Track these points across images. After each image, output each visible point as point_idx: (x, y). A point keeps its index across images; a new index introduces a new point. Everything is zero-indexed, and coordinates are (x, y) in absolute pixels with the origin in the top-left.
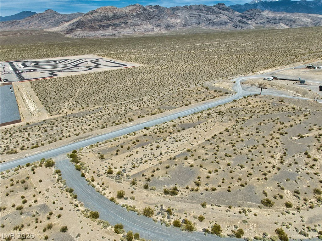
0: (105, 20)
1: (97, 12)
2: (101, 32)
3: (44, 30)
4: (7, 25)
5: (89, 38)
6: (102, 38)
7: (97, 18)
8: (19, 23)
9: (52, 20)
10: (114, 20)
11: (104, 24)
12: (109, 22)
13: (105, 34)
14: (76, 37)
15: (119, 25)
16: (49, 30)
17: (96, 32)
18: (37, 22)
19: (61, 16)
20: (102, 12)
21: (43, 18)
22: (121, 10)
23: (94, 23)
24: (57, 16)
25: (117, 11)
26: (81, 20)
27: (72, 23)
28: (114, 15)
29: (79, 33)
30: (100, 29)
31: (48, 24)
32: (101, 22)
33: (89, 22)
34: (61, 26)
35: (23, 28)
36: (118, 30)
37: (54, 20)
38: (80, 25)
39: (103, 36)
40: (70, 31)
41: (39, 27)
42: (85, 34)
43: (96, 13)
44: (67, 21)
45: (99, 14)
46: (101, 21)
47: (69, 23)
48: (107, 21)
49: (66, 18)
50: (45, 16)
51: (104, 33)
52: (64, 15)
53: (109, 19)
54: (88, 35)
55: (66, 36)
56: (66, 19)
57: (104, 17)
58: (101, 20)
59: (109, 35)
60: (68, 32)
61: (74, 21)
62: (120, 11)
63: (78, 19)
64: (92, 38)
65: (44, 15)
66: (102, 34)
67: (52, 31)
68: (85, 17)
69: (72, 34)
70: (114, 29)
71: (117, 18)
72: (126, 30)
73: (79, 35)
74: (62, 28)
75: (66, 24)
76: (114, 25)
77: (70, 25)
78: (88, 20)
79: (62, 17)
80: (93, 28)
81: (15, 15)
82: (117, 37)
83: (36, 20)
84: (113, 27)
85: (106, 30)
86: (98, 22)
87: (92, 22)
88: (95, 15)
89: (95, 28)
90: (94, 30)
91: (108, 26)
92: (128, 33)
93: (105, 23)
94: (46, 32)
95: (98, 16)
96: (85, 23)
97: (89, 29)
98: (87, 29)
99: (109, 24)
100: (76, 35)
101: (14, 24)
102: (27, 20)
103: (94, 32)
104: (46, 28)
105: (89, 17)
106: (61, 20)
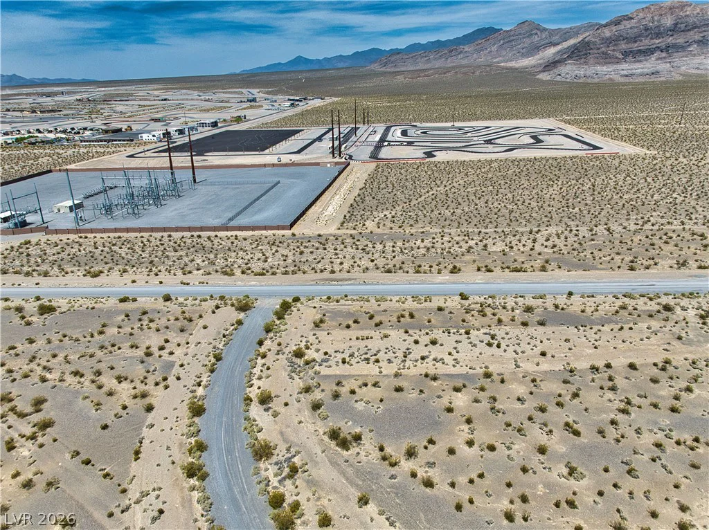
0: (647, 36)
1: (632, 18)
2: (624, 66)
3: (502, 64)
4: (440, 56)
5: (590, 81)
6: (623, 80)
7: (628, 33)
8: (460, 53)
9: (527, 42)
10: (672, 35)
11: (640, 48)
12: (657, 41)
13: (634, 71)
14: (559, 78)
15: (683, 47)
16: (513, 64)
17: (610, 66)
18: (494, 48)
19: (547, 33)
20: (644, 18)
21: (509, 39)
22: (702, 10)
23: (616, 45)
24: (539, 33)
25: (688, 13)
26: (586, 40)
27: (566, 47)
28: (676, 25)
29: (570, 70)
30: (623, 59)
31: (514, 52)
32: (636, 42)
33: (602, 44)
34: (537, 57)
35: (464, 62)
36: (674, 62)
37: (529, 42)
38: (580, 52)
39: (627, 76)
40: (551, 65)
41: (496, 58)
42: (582, 73)
43: (628, 22)
44: (555, 45)
45: (636, 23)
47: (559, 47)
48: (652, 39)
49: (557, 37)
50: (513, 36)
51: (631, 69)
52: (552, 30)
53: (658, 35)
54: (588, 73)
55: (537, 77)
56: (555, 39)
57: (646, 30)
58: (635, 38)
59: (641, 75)
60: (547, 69)
61: (572, 42)
62: (698, 11)
63: (580, 39)
64: (596, 80)
65: (512, 33)
66: (625, 72)
67: (516, 66)
68: (598, 31)
69: (552, 72)
70: (664, 58)
71: (683, 31)
72: (699, 61)
73: (568, 74)
74: (540, 60)
75: (551, 51)
76: (666, 48)
77: (558, 52)
78: (603, 39)
79: (548, 36)
80: (606, 59)
81: (464, 36)
82: (663, 79)
83: (494, 45)
84: (664, 55)
85: (640, 61)
86: (625, 44)
87: (611, 43)
89: (613, 56)
90: (606, 63)
91: (648, 52)
92: (701, 67)
93: (645, 43)
94: (503, 68)
95: (631, 28)
96: (592, 47)
97: (596, 60)
98: (591, 61)
99: (654, 46)
100: (560, 75)
101: (453, 53)
102: (477, 45)
103: (605, 68)
104: (507, 61)
105: (607, 33)
106: (543, 43)
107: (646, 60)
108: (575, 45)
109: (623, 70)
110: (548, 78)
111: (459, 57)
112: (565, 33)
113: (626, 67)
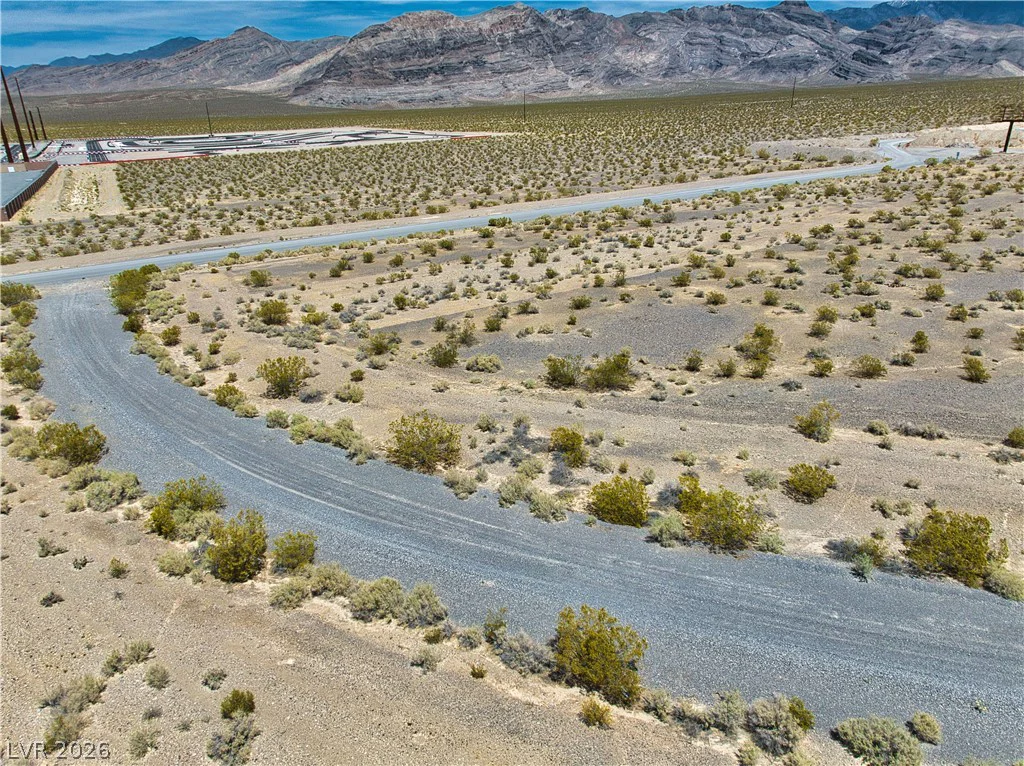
0: (414, 54)
1: (391, 30)
2: (400, 89)
3: (229, 88)
4: (122, 74)
5: (362, 107)
6: (403, 107)
7: (391, 49)
8: (156, 69)
9: (256, 58)
10: (442, 54)
11: (410, 68)
12: (428, 61)
13: (413, 96)
14: (321, 104)
15: (458, 69)
16: (245, 87)
17: (383, 88)
18: (209, 65)
19: (281, 46)
20: (405, 30)
21: (228, 51)
22: (466, 24)
23: (380, 63)
24: (270, 46)
25: (452, 27)
26: (341, 54)
27: (316, 65)
28: (443, 40)
29: (332, 93)
30: (395, 80)
31: (242, 72)
32: (403, 60)
33: (363, 60)
34: (278, 78)
35: (167, 84)
36: (453, 87)
37: (260, 58)
38: (338, 69)
39: (406, 102)
40: (304, 87)
41: (216, 79)
42: (350, 97)
43: (387, 34)
44: (298, 63)
45: (397, 36)
46: (401, 56)
47: (305, 66)
48: (420, 57)
49: (297, 53)
50: (233, 47)
51: (410, 93)
52: (291, 44)
53: (427, 53)
54: (357, 97)
55: (291, 102)
56: (295, 55)
57: (412, 45)
58: (401, 55)
59: (424, 101)
60: (300, 91)
61: (321, 58)
62: (463, 25)
63: (330, 55)
64: (371, 107)
65: (230, 44)
66: (403, 97)
67: (252, 90)
68: (353, 44)
69: (309, 96)
70: (442, 81)
71: (453, 49)
72: (480, 86)
73: (331, 97)
74: (284, 82)
75: (296, 71)
76: (441, 69)
77: (307, 72)
78: (362, 54)
79: (284, 51)
80: (375, 78)
81: (151, 49)
82: (450, 106)
83: (208, 59)
84: (440, 78)
85: (416, 85)
86: (392, 62)
87: (374, 59)
88: (384, 38)
89: (382, 77)
90: (377, 84)
91: (421, 74)
92: (485, 94)
93: (414, 63)
94: (232, 92)
95: (393, 42)
96: (352, 64)
97: (363, 81)
98: (358, 81)
99: (425, 67)
100: (321, 99)
101: (144, 70)
102: (181, 58)
103: (377, 91)
104: (235, 84)
105: (365, 46)
106: (280, 60)
107: (422, 84)
108: (326, 63)
109: (399, 94)
110: (306, 103)
111: (155, 75)
112: (307, 49)
113: (402, 90)
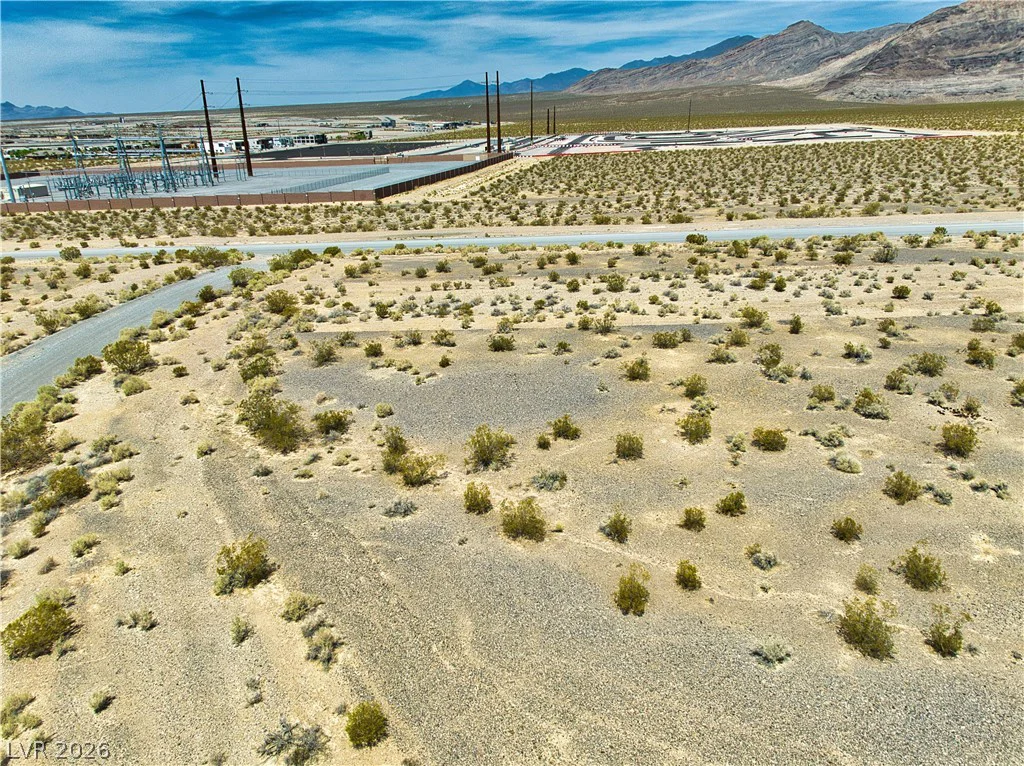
0: (986, 38)
1: (963, 11)
2: (951, 80)
3: (764, 84)
4: (672, 74)
5: (898, 101)
6: (948, 100)
7: (957, 34)
8: (703, 68)
9: (802, 53)
11: (974, 56)
12: (1002, 46)
13: (966, 88)
14: (850, 99)
16: (781, 83)
17: (930, 79)
18: (752, 63)
19: (832, 39)
20: (982, 11)
21: (774, 48)
23: (937, 51)
24: (820, 39)
26: (893, 44)
27: (861, 57)
29: (867, 87)
30: (950, 70)
31: (782, 68)
32: (968, 46)
33: (917, 49)
34: (817, 73)
35: (706, 82)
37: (805, 53)
38: (884, 62)
39: (956, 95)
40: (842, 79)
41: (754, 76)
42: (886, 90)
43: (958, 16)
44: (843, 56)
45: (969, 19)
46: (968, 43)
47: (851, 58)
48: (993, 42)
49: (847, 45)
50: (781, 43)
51: (963, 85)
53: (1003, 36)
54: (895, 91)
56: (844, 47)
57: (985, 28)
58: (967, 41)
59: (978, 93)
60: (832, 86)
61: (870, 49)
63: (882, 45)
64: (908, 101)
65: (780, 39)
66: (953, 89)
67: (786, 85)
68: (912, 31)
69: (840, 90)
70: (1013, 70)
73: (864, 91)
74: (822, 76)
75: (838, 65)
76: (1016, 56)
77: (849, 65)
78: (919, 42)
79: (833, 44)
80: (924, 68)
82: (1012, 98)
83: (753, 56)
84: (1012, 65)
85: (976, 75)
86: (953, 49)
87: (931, 47)
88: (956, 20)
89: (934, 66)
90: (924, 76)
91: (989, 61)
93: (983, 48)
94: (765, 88)
95: (962, 26)
96: (902, 54)
97: (908, 72)
98: (901, 73)
99: (997, 53)
100: (852, 94)
101: (691, 70)
102: (727, 57)
103: (921, 83)
104: (772, 80)
105: (925, 33)
106: (826, 53)
107: (985, 74)
108: (874, 53)
109: (949, 85)
110: (834, 98)
111: (700, 75)
112: (859, 40)
113: (955, 81)
